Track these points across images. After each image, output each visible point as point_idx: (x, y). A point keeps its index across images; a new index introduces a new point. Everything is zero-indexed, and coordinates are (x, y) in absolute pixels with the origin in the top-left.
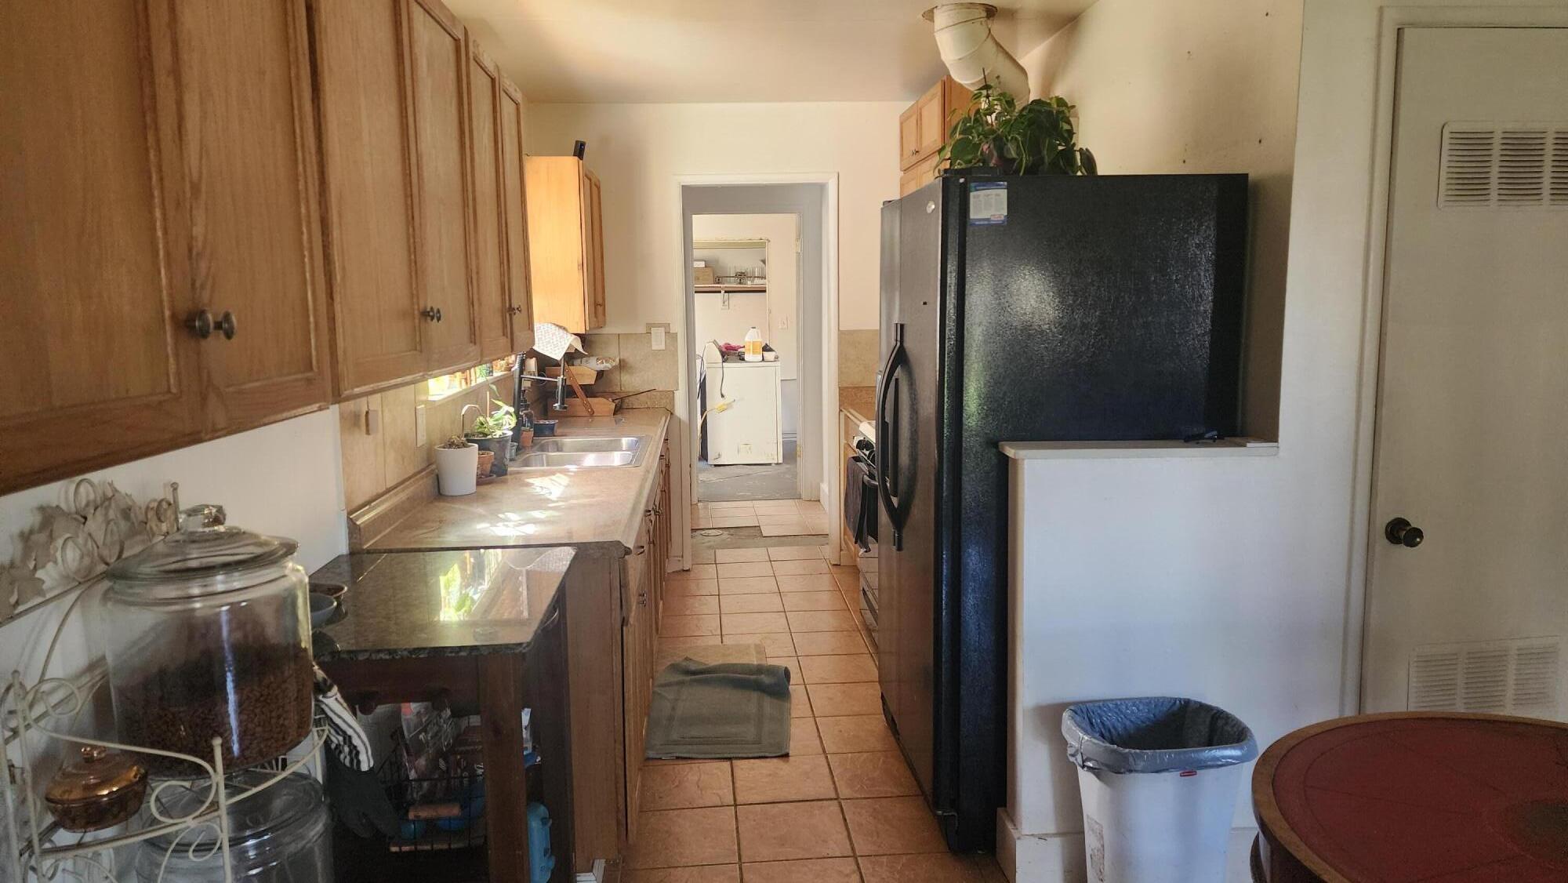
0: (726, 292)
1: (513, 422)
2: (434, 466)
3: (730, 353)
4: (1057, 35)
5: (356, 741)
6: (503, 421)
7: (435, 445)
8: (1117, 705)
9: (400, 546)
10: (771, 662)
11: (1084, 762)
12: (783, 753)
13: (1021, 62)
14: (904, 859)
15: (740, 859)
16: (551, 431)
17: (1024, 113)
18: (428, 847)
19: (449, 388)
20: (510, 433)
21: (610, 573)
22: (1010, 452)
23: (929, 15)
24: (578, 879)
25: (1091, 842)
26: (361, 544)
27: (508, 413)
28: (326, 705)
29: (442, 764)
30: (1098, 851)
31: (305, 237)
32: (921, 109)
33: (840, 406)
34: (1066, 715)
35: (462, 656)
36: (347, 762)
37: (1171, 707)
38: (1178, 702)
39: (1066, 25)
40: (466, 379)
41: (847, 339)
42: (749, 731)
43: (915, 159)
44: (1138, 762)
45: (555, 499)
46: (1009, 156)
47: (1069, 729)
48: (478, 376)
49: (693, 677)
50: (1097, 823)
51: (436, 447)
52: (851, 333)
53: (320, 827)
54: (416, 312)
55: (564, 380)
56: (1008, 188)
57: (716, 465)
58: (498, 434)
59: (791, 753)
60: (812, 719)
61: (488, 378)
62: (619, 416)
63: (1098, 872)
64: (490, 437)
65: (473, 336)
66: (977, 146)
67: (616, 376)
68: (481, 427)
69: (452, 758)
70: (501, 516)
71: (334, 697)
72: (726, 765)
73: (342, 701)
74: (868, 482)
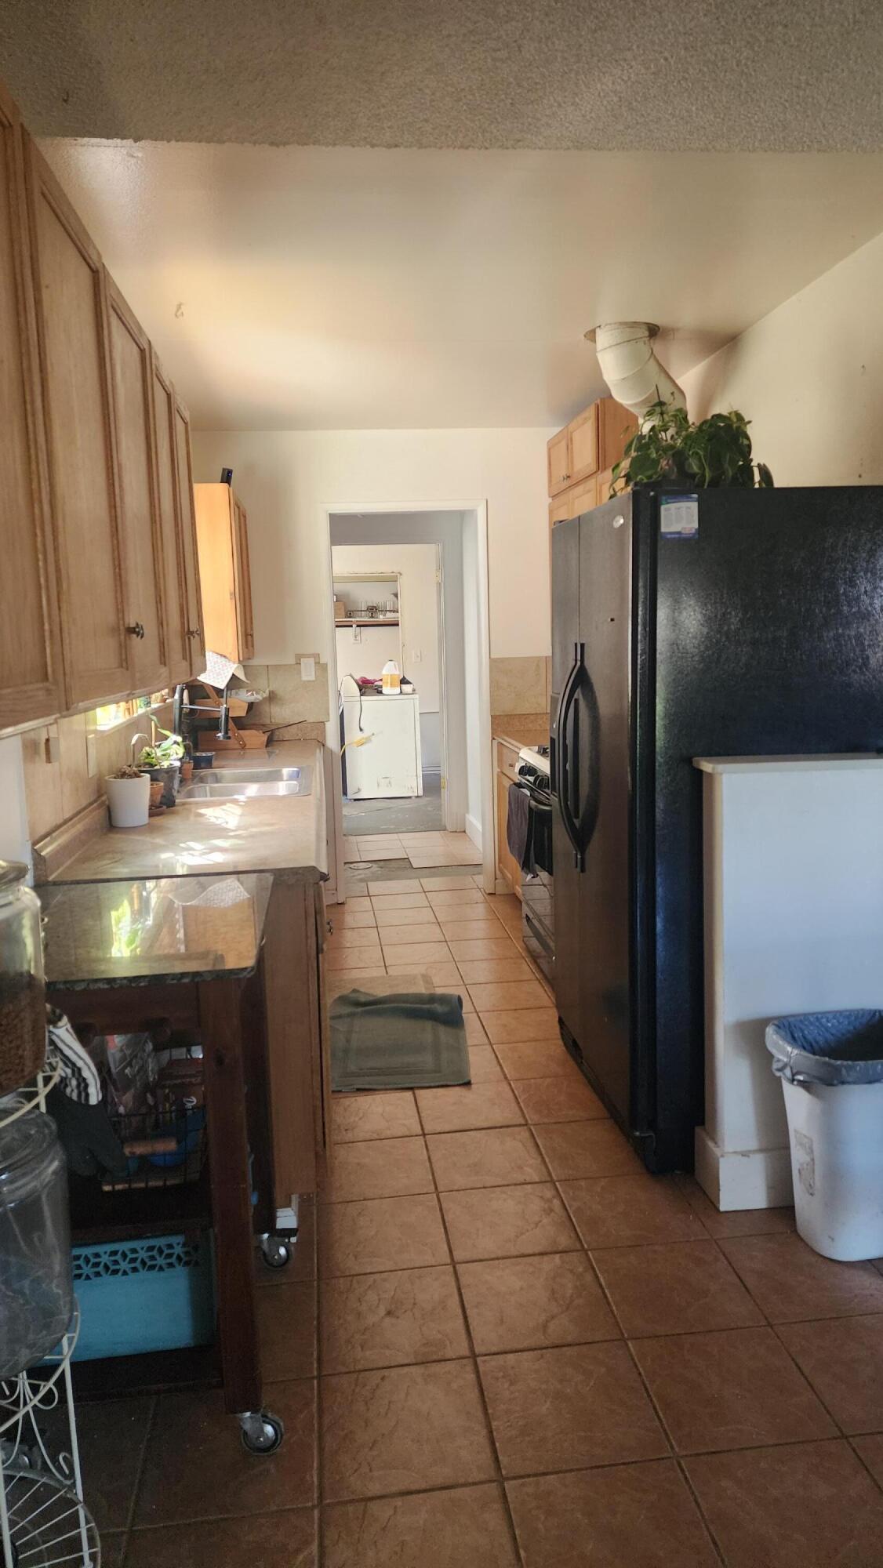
0: (358, 626)
1: (181, 751)
2: (104, 798)
3: (367, 687)
4: (713, 356)
5: (86, 1074)
6: (172, 751)
7: (105, 776)
8: (818, 1018)
9: (87, 877)
10: (439, 991)
11: (793, 1075)
12: (466, 1080)
13: (678, 382)
14: (603, 1182)
15: (436, 1188)
16: (208, 763)
17: (704, 428)
18: (142, 1185)
19: (115, 718)
20: (178, 764)
21: (305, 900)
22: (707, 766)
23: (591, 335)
24: (278, 1214)
25: (798, 1156)
26: (47, 876)
27: (176, 742)
28: (58, 1036)
29: (150, 1100)
30: (807, 1165)
31: (39, 539)
32: (572, 433)
33: (493, 734)
34: (770, 1031)
35: (184, 984)
36: (75, 1097)
37: (871, 1019)
38: (877, 1014)
39: (725, 345)
40: (129, 709)
41: (499, 668)
42: (427, 1060)
43: (566, 483)
44: (851, 1073)
45: (234, 828)
46: (690, 471)
47: (776, 1044)
48: (140, 708)
49: (363, 1009)
50: (805, 1136)
51: (107, 778)
52: (502, 660)
53: (56, 1164)
54: (122, 628)
55: (227, 710)
56: (699, 501)
57: (355, 800)
58: (165, 764)
59: (472, 1082)
60: (488, 1047)
61: (148, 709)
62: (270, 749)
63: (808, 1186)
64: (156, 768)
65: (163, 658)
66: (656, 462)
67: (266, 708)
68: (147, 758)
69: (159, 1092)
70: (182, 845)
71: (65, 1028)
72: (408, 1095)
73: (71, 1030)
74: (536, 807)
